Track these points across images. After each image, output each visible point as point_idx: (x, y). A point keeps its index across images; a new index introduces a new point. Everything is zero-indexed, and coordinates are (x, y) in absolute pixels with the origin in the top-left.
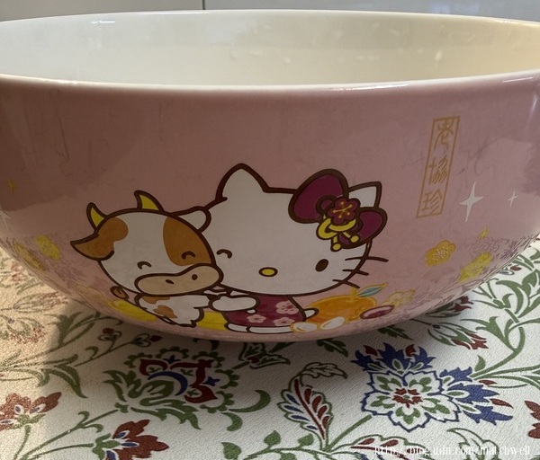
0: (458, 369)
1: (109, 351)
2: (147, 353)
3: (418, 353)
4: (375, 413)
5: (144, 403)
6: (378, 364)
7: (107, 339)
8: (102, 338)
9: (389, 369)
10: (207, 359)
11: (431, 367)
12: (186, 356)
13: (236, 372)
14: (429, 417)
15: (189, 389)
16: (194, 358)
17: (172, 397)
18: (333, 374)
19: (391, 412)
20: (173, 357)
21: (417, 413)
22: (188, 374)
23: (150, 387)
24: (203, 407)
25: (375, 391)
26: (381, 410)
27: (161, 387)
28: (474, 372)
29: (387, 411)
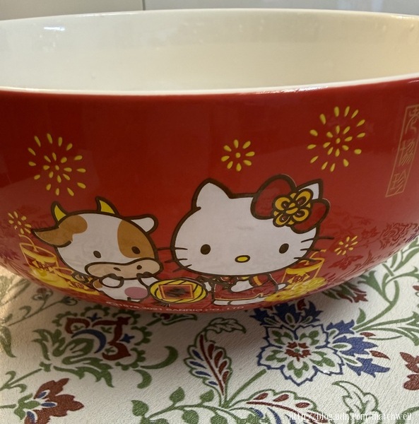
0: (342, 322)
1: (41, 309)
2: (72, 312)
3: (308, 307)
4: (269, 368)
5: (66, 361)
6: (273, 318)
7: (40, 298)
8: (36, 297)
9: (282, 323)
10: (124, 316)
11: (318, 320)
12: (107, 314)
13: (149, 329)
14: (317, 370)
15: (107, 346)
16: (114, 315)
17: (91, 355)
18: (234, 329)
19: (283, 366)
20: (96, 315)
21: (306, 367)
22: (108, 331)
23: (72, 346)
24: (118, 364)
25: (270, 345)
26: (275, 364)
27: (82, 346)
28: (356, 325)
29: (279, 365)
